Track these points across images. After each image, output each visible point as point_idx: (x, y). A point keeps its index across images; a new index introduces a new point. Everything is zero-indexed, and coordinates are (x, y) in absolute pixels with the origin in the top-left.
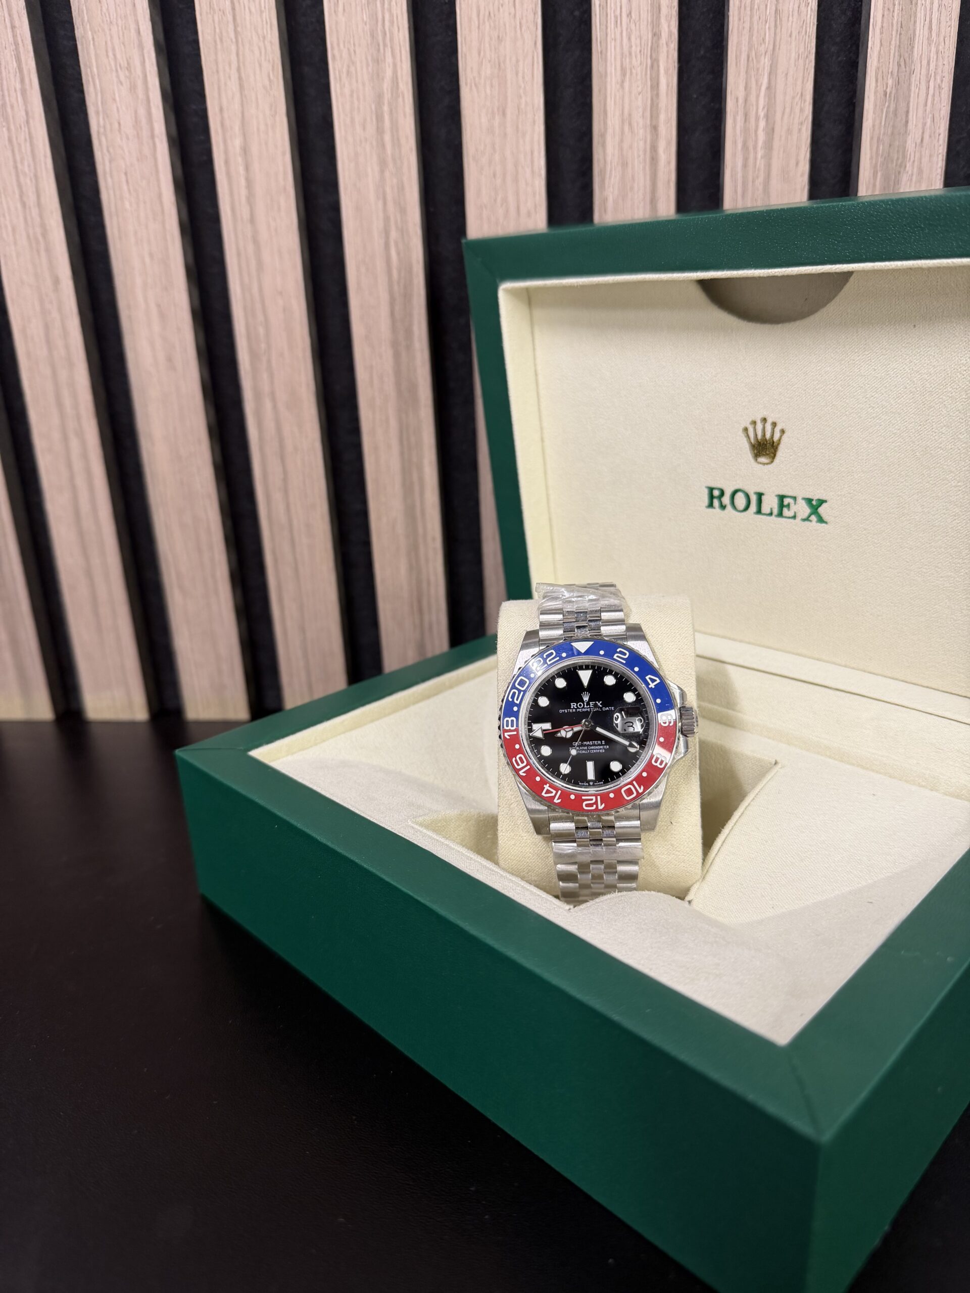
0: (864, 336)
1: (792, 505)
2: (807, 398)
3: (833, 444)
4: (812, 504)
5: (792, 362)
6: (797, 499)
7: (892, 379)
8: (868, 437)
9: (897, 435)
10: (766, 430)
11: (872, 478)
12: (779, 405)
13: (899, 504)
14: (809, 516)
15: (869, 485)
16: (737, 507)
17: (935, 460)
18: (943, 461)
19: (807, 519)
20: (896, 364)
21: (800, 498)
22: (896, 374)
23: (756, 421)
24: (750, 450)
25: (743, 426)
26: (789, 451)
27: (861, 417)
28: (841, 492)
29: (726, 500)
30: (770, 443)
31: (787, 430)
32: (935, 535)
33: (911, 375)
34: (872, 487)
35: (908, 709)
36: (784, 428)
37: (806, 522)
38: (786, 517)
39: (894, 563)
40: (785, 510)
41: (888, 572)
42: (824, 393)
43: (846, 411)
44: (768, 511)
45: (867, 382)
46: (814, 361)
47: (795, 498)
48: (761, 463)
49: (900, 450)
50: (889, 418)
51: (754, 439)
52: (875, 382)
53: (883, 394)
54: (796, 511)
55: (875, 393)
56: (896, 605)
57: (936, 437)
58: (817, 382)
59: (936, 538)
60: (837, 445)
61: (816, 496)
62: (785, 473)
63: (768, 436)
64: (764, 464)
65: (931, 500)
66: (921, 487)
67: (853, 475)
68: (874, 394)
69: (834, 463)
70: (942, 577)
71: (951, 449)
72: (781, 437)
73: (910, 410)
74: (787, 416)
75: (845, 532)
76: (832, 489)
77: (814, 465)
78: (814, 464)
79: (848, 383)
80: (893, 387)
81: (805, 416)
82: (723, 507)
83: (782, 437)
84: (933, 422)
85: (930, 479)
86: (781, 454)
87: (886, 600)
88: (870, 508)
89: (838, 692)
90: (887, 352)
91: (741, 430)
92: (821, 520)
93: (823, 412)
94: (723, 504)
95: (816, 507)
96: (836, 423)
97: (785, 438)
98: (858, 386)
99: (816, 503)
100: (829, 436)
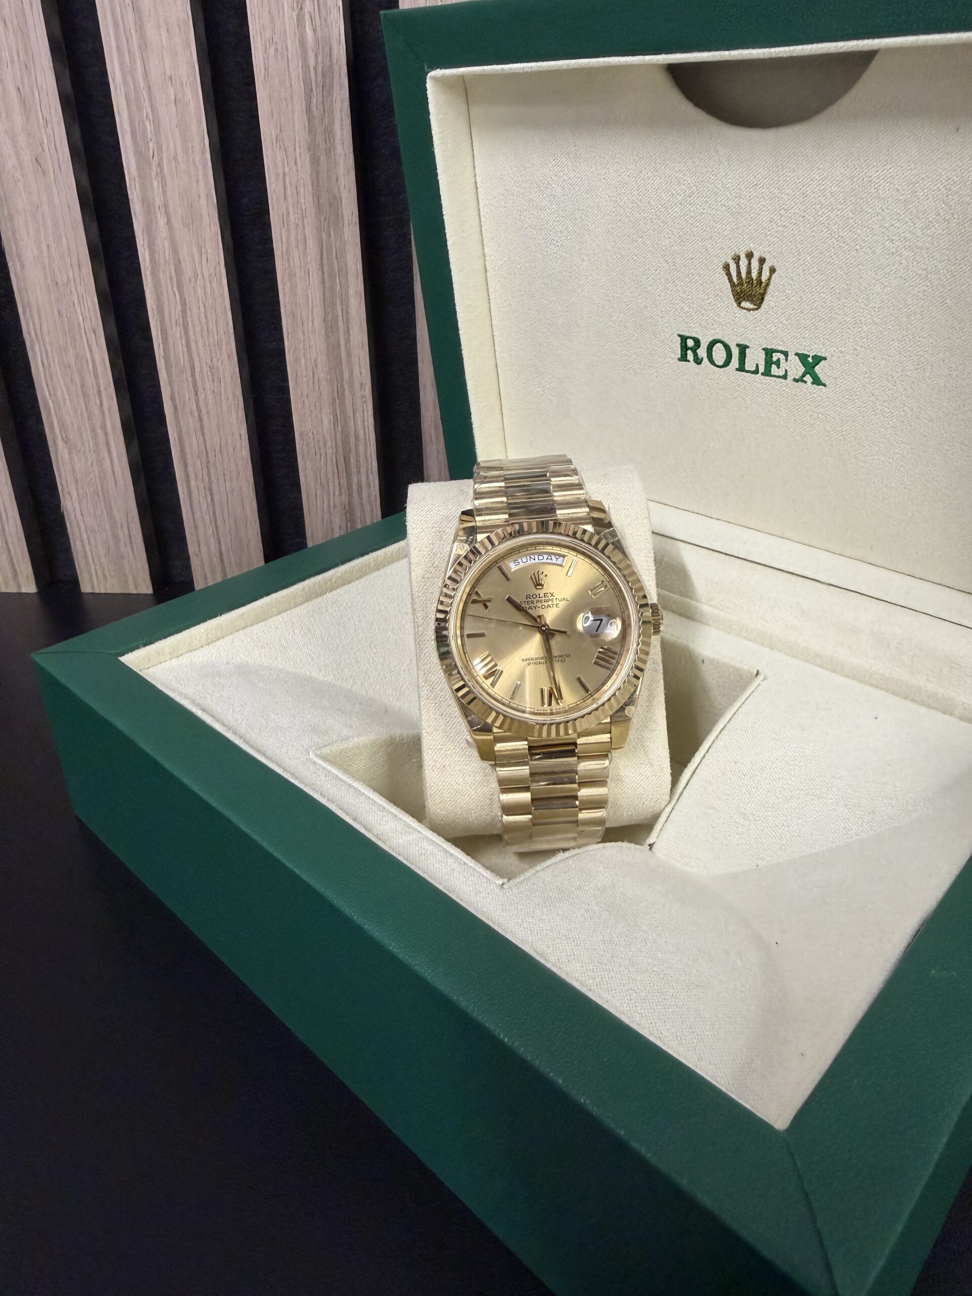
14: (804, 376)
26: (780, 294)
38: (774, 376)
44: (754, 369)
48: (744, 309)
77: (812, 313)
78: (813, 311)
81: (803, 250)
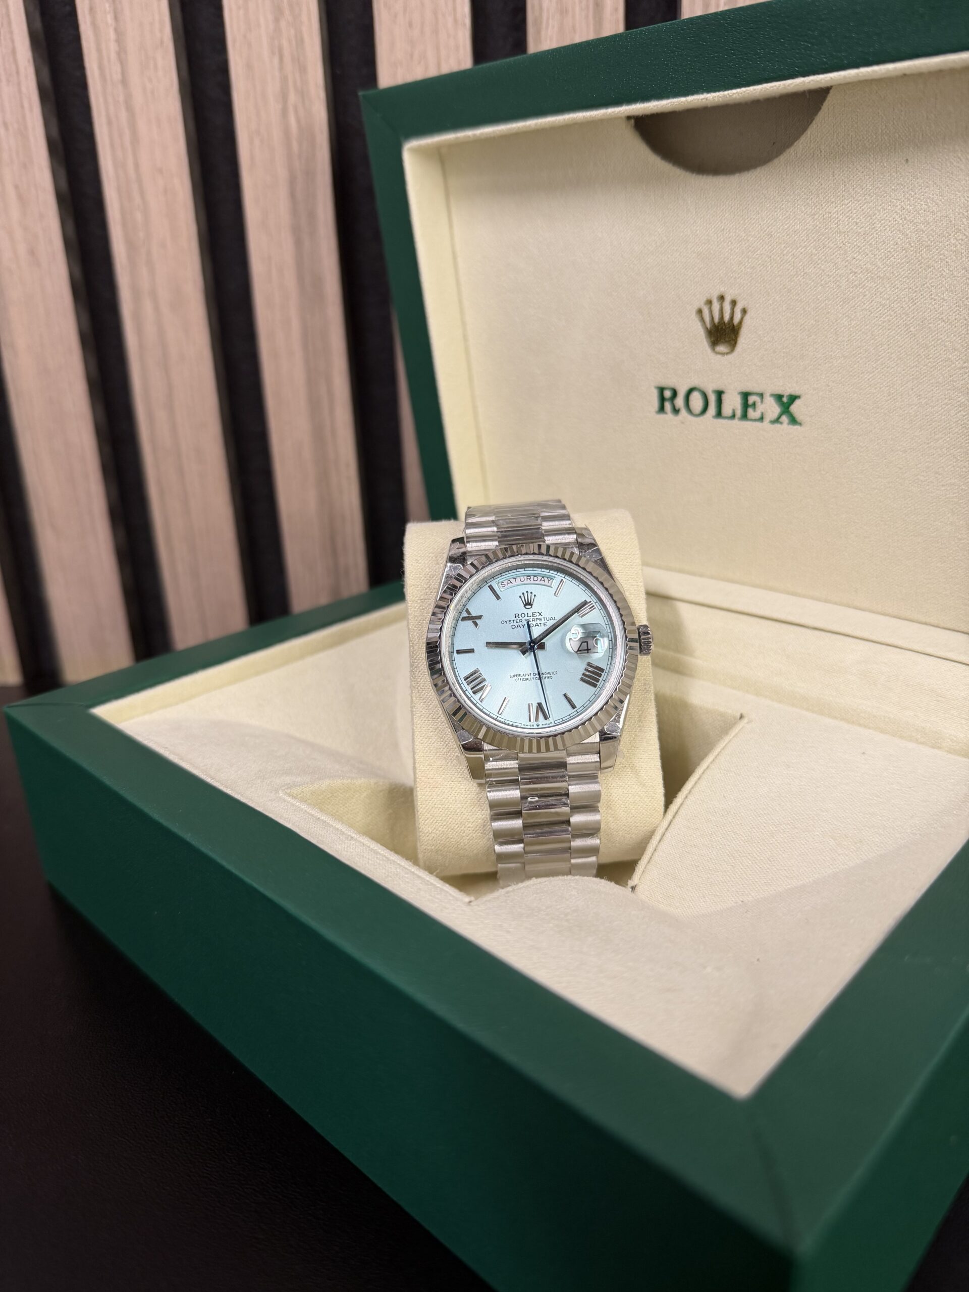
0: (842, 180)
1: (758, 404)
2: (772, 266)
3: (806, 324)
4: (783, 401)
5: (753, 222)
6: (764, 396)
7: (879, 234)
8: (849, 312)
9: (886, 307)
10: (724, 313)
11: (855, 364)
12: (739, 277)
13: (889, 396)
15: (851, 373)
16: (693, 412)
17: (935, 335)
18: (945, 336)
19: (777, 421)
20: (884, 215)
21: (768, 395)
22: (884, 227)
23: (712, 299)
24: (706, 337)
25: (696, 308)
27: (841, 287)
28: (817, 384)
29: (680, 402)
30: (729, 327)
31: (749, 310)
32: (934, 432)
33: (903, 226)
34: (855, 376)
35: (903, 650)
36: (746, 306)
37: (777, 426)
39: (884, 470)
40: (750, 411)
41: (876, 482)
42: (793, 259)
43: (822, 281)
45: (846, 240)
46: (780, 218)
47: (761, 395)
49: (889, 325)
50: (876, 284)
51: (710, 324)
52: (857, 240)
53: (867, 255)
54: (763, 411)
55: (858, 253)
56: (887, 523)
57: (935, 306)
58: (784, 245)
59: (937, 436)
60: (812, 324)
61: (787, 390)
62: (749, 364)
63: (727, 318)
64: (723, 354)
65: (929, 388)
66: (917, 371)
67: (832, 362)
68: (856, 255)
69: (807, 348)
70: (943, 486)
71: (955, 319)
72: (742, 319)
73: (902, 274)
74: (749, 291)
75: (823, 435)
76: (806, 381)
79: (823, 244)
80: (881, 244)
82: (676, 411)
83: (745, 318)
84: (932, 286)
85: (928, 361)
86: (743, 341)
87: (874, 518)
88: (853, 402)
89: (816, 632)
90: (872, 199)
91: (695, 313)
92: (794, 421)
93: (793, 283)
94: (677, 408)
95: (787, 405)
96: (810, 295)
97: (747, 318)
98: (835, 246)
99: (788, 399)
100: (802, 314)
